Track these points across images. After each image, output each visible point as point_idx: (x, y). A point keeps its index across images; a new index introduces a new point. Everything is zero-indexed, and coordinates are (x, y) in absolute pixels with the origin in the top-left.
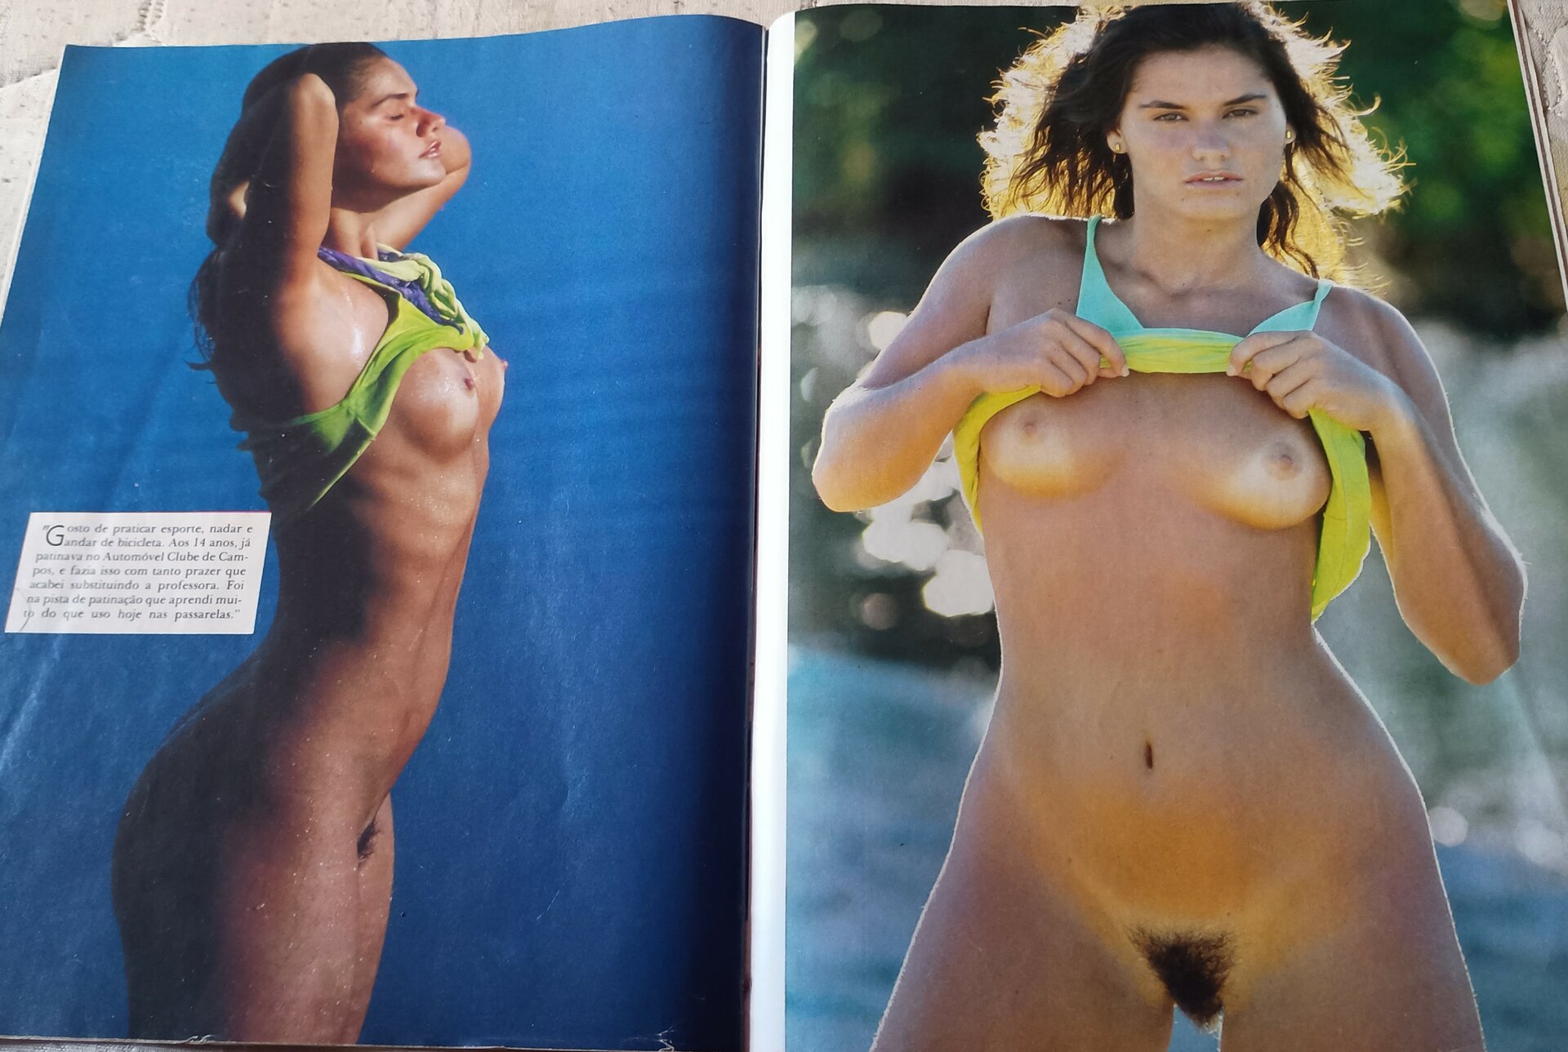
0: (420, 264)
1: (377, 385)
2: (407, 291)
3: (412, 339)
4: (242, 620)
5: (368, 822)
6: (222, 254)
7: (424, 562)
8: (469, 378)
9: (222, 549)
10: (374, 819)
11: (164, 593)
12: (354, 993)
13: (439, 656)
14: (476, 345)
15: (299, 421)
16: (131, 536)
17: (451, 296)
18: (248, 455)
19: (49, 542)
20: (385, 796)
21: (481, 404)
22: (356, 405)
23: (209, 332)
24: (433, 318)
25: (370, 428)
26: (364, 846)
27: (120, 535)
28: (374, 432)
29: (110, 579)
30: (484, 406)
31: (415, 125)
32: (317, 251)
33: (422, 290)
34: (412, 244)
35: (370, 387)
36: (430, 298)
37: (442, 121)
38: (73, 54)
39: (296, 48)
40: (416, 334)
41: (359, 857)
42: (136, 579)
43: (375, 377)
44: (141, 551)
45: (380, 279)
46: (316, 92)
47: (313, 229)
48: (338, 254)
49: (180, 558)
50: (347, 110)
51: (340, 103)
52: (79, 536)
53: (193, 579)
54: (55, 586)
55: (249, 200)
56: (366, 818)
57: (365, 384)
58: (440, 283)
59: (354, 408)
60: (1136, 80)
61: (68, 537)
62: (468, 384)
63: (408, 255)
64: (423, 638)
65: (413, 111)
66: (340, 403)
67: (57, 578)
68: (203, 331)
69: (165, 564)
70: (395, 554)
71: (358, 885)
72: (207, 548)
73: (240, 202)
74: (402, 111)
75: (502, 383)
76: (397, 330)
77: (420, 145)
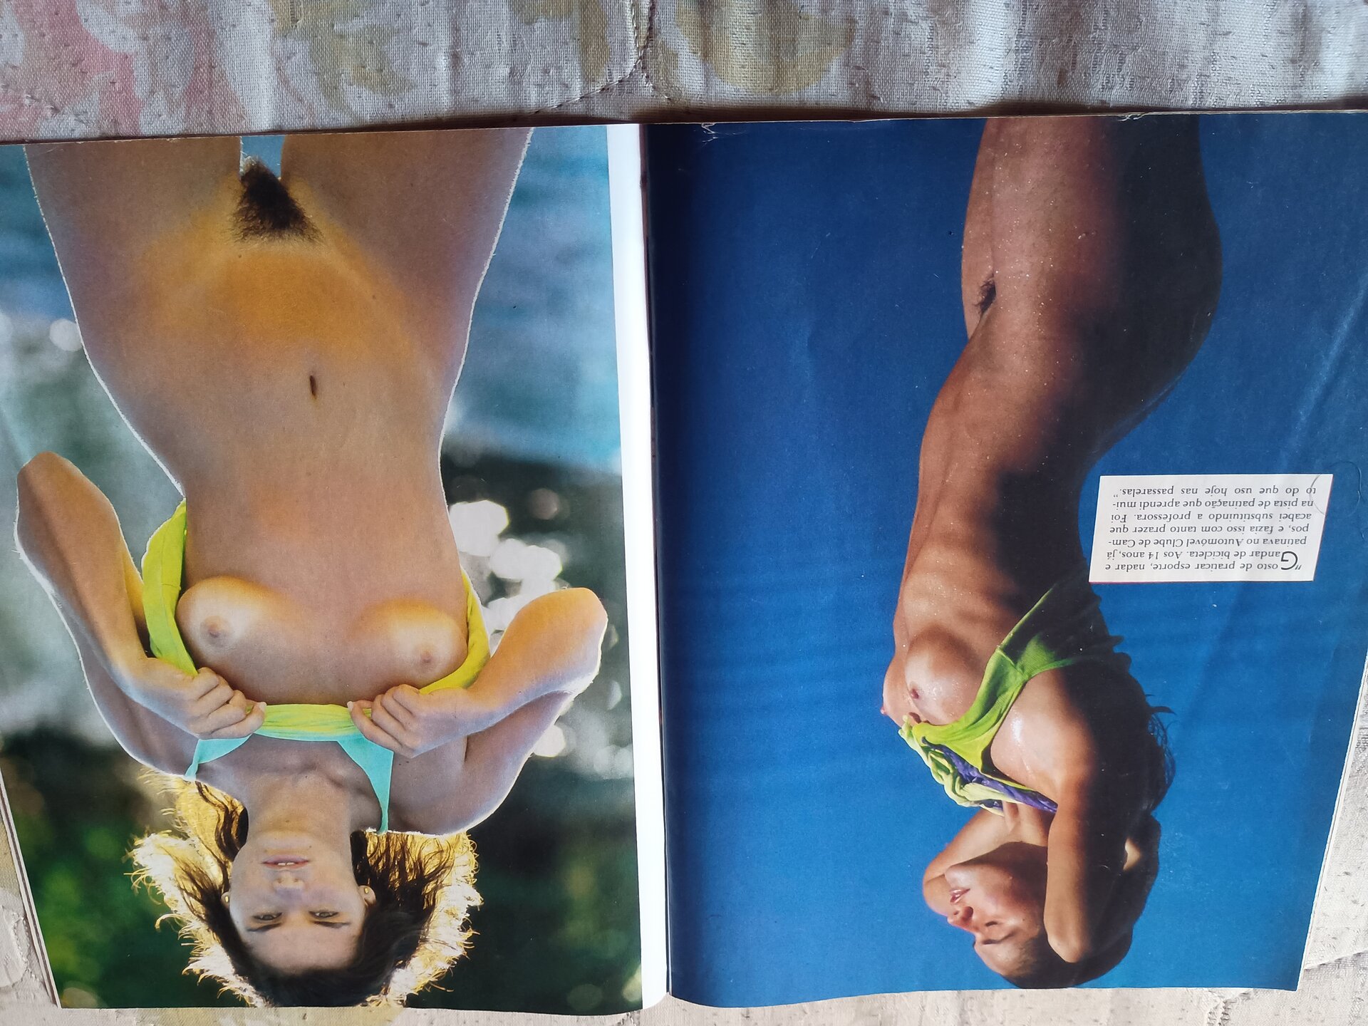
0: (964, 797)
1: (998, 693)
2: (976, 774)
3: (967, 733)
4: (1111, 488)
5: (987, 313)
6: (1145, 807)
7: (947, 540)
8: (915, 699)
9: (1132, 550)
10: (981, 316)
11: (1186, 511)
12: (992, 163)
13: (930, 460)
14: (910, 727)
15: (1068, 662)
16: (1218, 560)
17: (935, 770)
19: (1295, 555)
20: (972, 337)
21: (903, 677)
22: (1016, 676)
23: (1155, 740)
24: (950, 751)
25: (1002, 656)
26: (990, 293)
27: (1229, 562)
28: (999, 652)
29: (1236, 523)
30: (900, 676)
31: (974, 917)
32: (1058, 809)
33: (961, 775)
34: (972, 815)
35: (1004, 691)
36: (953, 768)
37: (950, 921)
38: (1289, 982)
39: (1084, 984)
40: (965, 737)
41: (994, 283)
42: (1212, 523)
43: (1000, 700)
44: (1208, 548)
45: (999, 785)
46: (1066, 946)
47: (1062, 828)
48: (1040, 807)
49: (1173, 543)
50: (1036, 931)
51: (1043, 937)
52: (1267, 560)
53: (1159, 523)
54: (1287, 516)
55: (1123, 854)
56: (989, 317)
57: (1009, 694)
58: (946, 781)
59: (1018, 673)
60: (354, 945)
61: (1277, 560)
62: (916, 694)
63: (976, 805)
65: (977, 929)
66: (1030, 678)
67: (1286, 523)
68: (1159, 740)
69: (1185, 536)
70: (975, 547)
71: (993, 257)
72: (1146, 551)
73: (1131, 853)
74: (987, 929)
75: (885, 695)
76: (983, 741)
77: (969, 900)
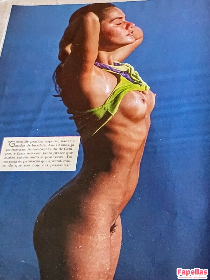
0: (127, 66)
1: (114, 101)
2: (123, 74)
3: (125, 88)
4: (72, 167)
5: (114, 223)
6: (63, 64)
7: (130, 150)
8: (143, 99)
9: (65, 147)
10: (115, 222)
11: (46, 159)
12: (110, 270)
13: (135, 177)
14: (146, 89)
15: (89, 111)
16: (36, 144)
17: (137, 75)
18: (73, 121)
20: (119, 215)
21: (148, 106)
22: (107, 106)
24: (132, 82)
25: (112, 113)
26: (112, 230)
27: (32, 143)
28: (113, 114)
29: (30, 156)
31: (125, 26)
32: (94, 63)
33: (128, 74)
35: (111, 102)
36: (131, 76)
37: (134, 25)
39: (86, 5)
40: (127, 86)
41: (111, 233)
42: (37, 155)
43: (113, 99)
44: (39, 148)
45: (114, 71)
46: (93, 18)
48: (101, 64)
49: (51, 149)
52: (20, 144)
53: (55, 155)
54: (12, 158)
55: (72, 48)
56: (113, 221)
57: (110, 101)
58: (134, 72)
59: (106, 107)
61: (16, 144)
62: (144, 101)
63: (123, 64)
64: (130, 172)
65: (124, 22)
66: (102, 106)
67: (13, 156)
69: (47, 151)
71: (110, 240)
72: (60, 147)
73: (69, 49)
74: (121, 22)
75: (154, 100)
77: (127, 32)
